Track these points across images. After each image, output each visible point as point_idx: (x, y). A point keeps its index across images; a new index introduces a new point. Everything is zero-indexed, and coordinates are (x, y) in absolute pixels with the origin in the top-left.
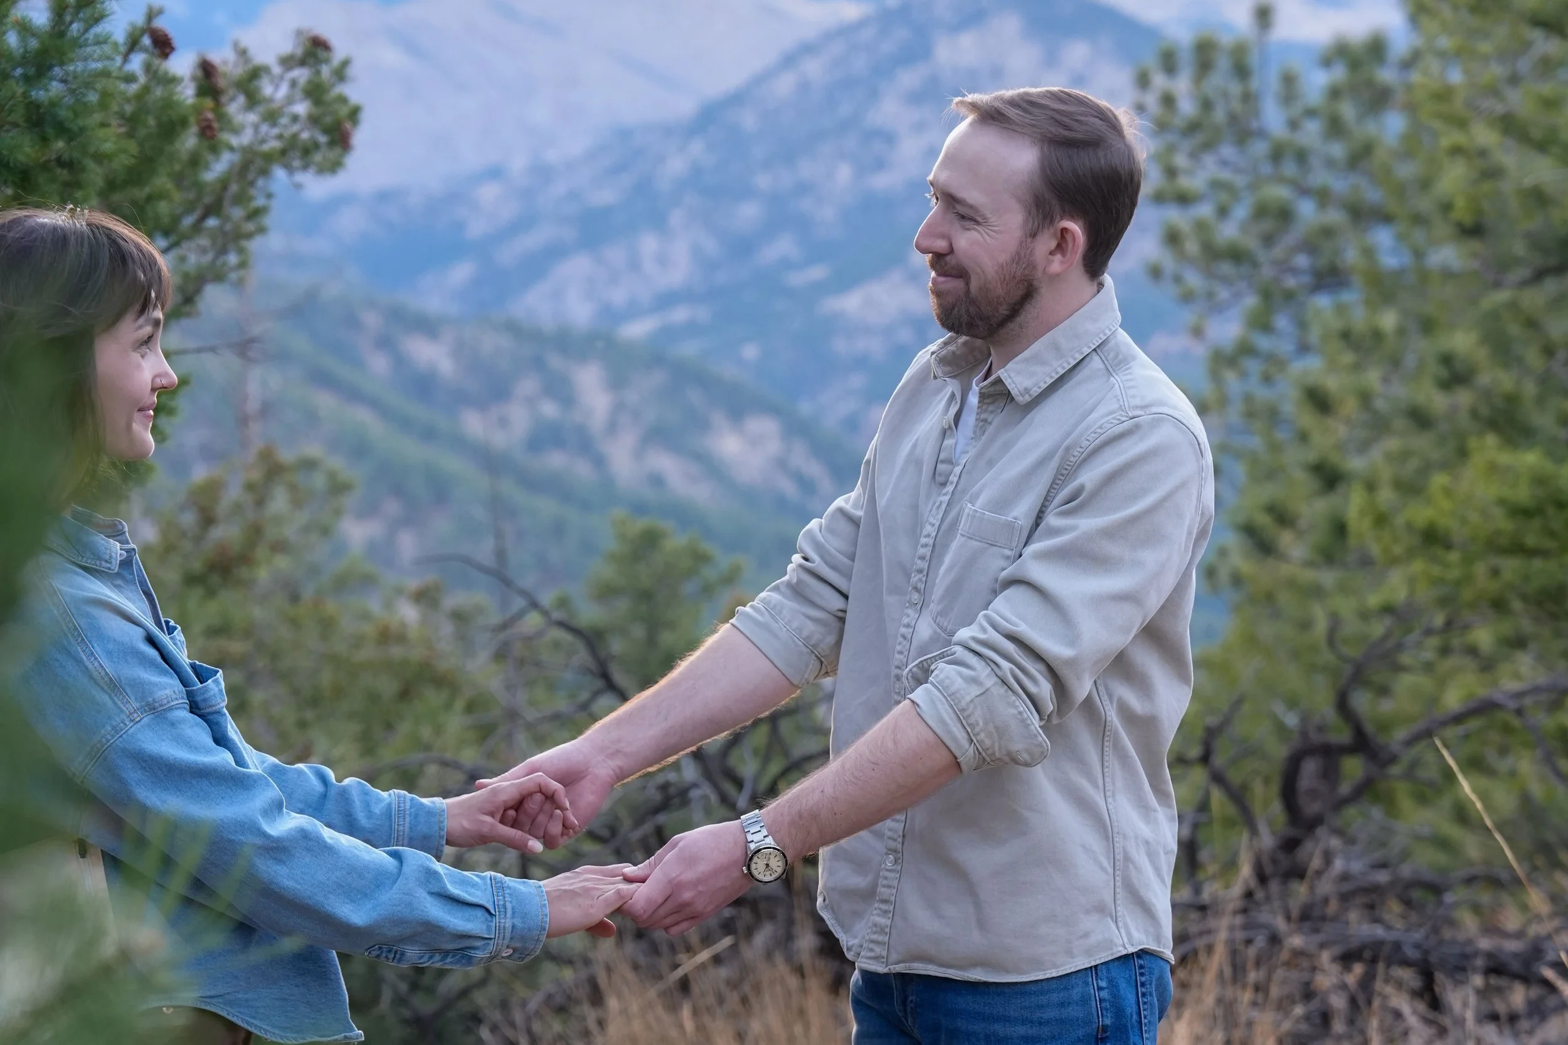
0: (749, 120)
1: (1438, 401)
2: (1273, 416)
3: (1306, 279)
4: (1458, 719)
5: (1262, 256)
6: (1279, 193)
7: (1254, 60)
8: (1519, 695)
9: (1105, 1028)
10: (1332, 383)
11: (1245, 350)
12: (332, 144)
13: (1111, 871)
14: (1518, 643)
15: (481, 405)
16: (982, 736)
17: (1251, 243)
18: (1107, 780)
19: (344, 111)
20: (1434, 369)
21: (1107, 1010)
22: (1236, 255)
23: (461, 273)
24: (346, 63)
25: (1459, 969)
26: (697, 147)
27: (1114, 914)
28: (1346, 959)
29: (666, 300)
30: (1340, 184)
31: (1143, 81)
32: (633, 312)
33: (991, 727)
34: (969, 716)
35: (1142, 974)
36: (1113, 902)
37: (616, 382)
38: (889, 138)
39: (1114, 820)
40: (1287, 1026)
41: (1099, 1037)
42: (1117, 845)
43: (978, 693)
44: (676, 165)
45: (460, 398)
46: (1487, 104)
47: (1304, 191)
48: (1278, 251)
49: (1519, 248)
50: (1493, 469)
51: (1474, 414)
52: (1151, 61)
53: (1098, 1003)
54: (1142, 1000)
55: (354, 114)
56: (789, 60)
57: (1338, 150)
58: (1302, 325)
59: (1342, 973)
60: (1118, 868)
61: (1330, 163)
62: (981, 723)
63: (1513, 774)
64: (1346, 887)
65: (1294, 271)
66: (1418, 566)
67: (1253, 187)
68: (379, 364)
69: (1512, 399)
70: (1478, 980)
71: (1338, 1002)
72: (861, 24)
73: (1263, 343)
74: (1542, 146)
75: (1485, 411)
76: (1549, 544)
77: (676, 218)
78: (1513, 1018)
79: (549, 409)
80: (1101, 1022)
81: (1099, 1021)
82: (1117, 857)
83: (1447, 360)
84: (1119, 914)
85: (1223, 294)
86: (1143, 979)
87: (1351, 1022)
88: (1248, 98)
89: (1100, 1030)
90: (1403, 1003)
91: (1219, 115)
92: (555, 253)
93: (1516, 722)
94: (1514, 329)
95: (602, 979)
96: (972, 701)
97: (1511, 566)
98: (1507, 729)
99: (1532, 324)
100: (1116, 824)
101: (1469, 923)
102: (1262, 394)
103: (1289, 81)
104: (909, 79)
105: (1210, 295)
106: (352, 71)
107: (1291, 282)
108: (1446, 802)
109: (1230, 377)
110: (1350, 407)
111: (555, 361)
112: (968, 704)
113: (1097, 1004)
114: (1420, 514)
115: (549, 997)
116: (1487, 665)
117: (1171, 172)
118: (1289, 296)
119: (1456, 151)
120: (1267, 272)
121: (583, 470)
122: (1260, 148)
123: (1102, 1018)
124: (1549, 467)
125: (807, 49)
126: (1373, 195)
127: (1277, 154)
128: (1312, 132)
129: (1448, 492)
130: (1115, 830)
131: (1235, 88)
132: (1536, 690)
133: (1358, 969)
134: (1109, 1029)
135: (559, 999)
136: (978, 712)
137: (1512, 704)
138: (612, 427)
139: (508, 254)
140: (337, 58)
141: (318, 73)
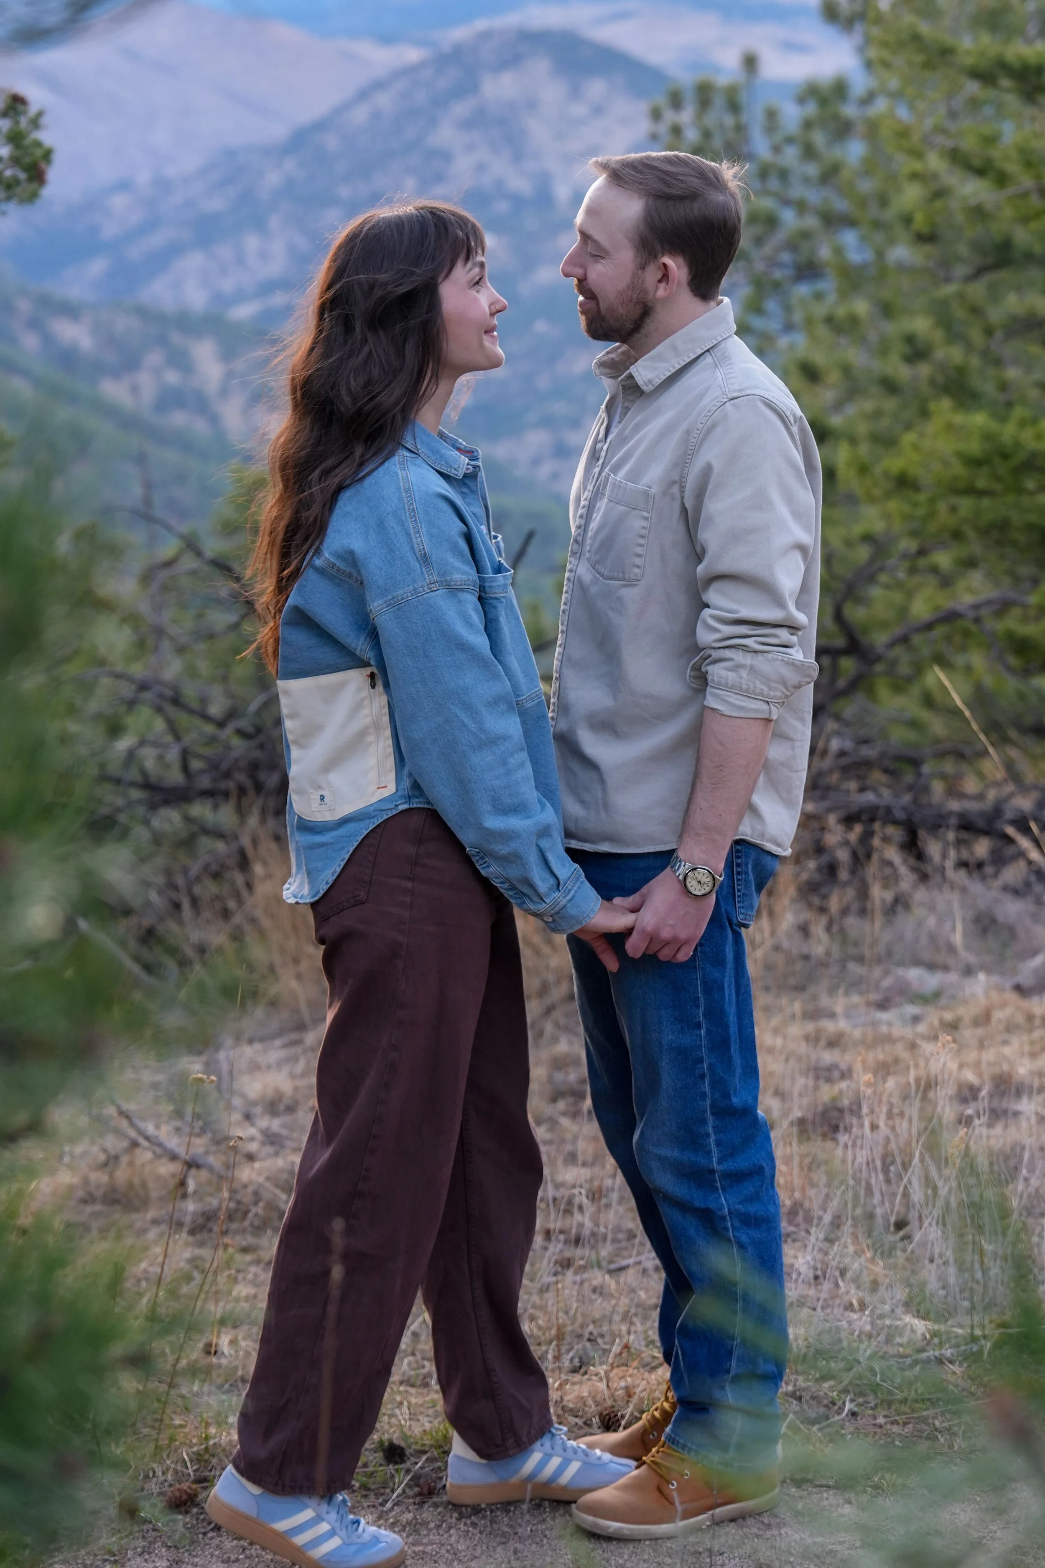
0: (331, 142)
1: (903, 372)
3: (789, 272)
4: (929, 626)
5: (755, 253)
6: (768, 203)
7: (743, 98)
8: (977, 607)
10: (819, 358)
12: (30, 179)
14: (970, 563)
15: (116, 374)
19: (39, 153)
20: (899, 348)
23: (98, 267)
24: (40, 114)
25: (937, 825)
26: (290, 165)
28: (849, 820)
29: (267, 288)
30: (814, 196)
31: (656, 115)
32: (240, 297)
35: (738, 857)
37: (228, 354)
38: (446, 156)
40: (804, 876)
44: (273, 179)
45: (98, 369)
46: (940, 139)
47: (787, 202)
48: (767, 249)
49: (963, 250)
50: (950, 427)
51: (932, 382)
52: (661, 100)
55: (48, 155)
56: (363, 94)
57: (812, 170)
58: (788, 309)
59: (845, 832)
61: (806, 180)
63: (968, 669)
64: (844, 761)
65: (780, 265)
66: (893, 505)
68: (31, 342)
69: (962, 370)
70: (951, 836)
71: (843, 856)
72: (421, 65)
73: (756, 321)
74: (980, 172)
75: (940, 379)
76: (998, 487)
77: (274, 222)
78: (980, 865)
79: (172, 377)
83: (910, 339)
86: (739, 861)
87: (853, 872)
88: (740, 128)
90: (893, 854)
91: (718, 141)
92: (175, 250)
93: (974, 628)
94: (959, 313)
95: (250, 852)
97: (966, 504)
98: (966, 633)
99: (975, 311)
101: (938, 788)
103: (772, 115)
104: (461, 109)
106: (44, 121)
107: (778, 274)
108: (915, 690)
110: (834, 377)
111: (176, 338)
114: (894, 464)
115: (206, 867)
116: (946, 582)
118: (777, 285)
119: (915, 176)
120: (759, 266)
121: (200, 427)
122: (749, 169)
124: (994, 426)
125: (378, 85)
126: (841, 205)
127: (764, 173)
128: (791, 155)
129: (916, 447)
131: (729, 120)
132: (989, 602)
133: (858, 829)
135: (214, 867)
137: (971, 614)
138: (224, 392)
139: (135, 252)
140: (33, 110)
141: (17, 123)
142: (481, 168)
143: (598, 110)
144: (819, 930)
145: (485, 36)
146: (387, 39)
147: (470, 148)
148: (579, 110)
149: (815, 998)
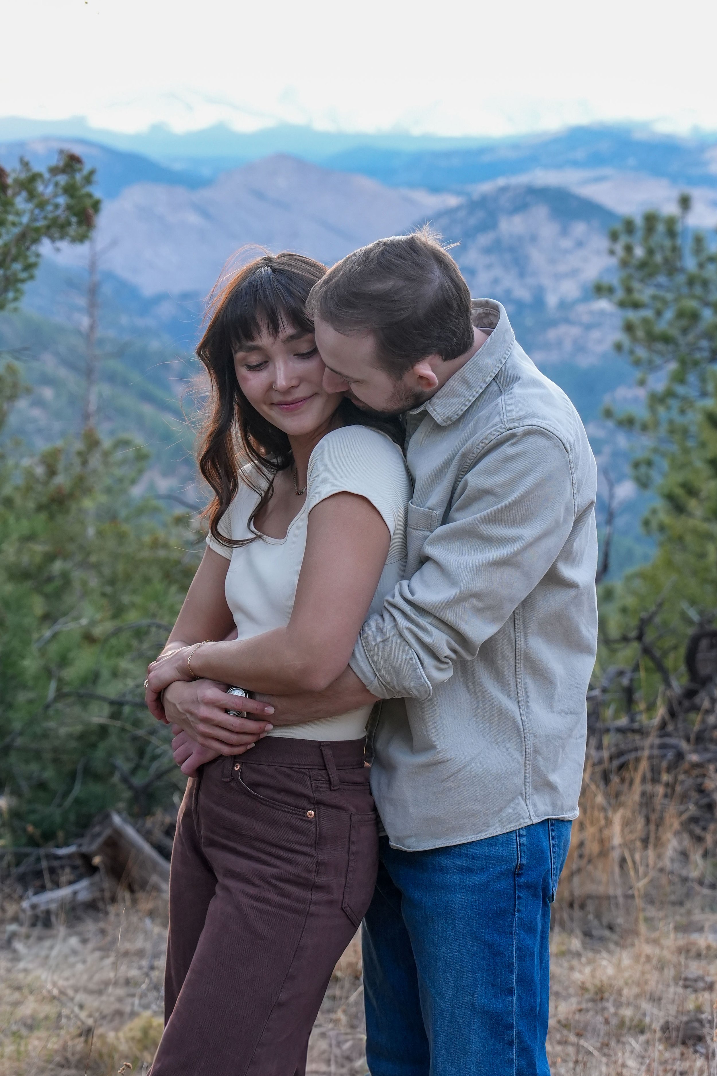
2: (685, 432)
3: (706, 354)
5: (682, 341)
6: (692, 304)
7: (679, 227)
9: (521, 867)
11: (670, 394)
12: (81, 223)
13: (522, 761)
16: (383, 672)
17: (674, 332)
18: (520, 692)
19: (88, 202)
21: (525, 852)
22: (666, 339)
24: (92, 173)
27: (524, 794)
31: (615, 237)
33: (389, 667)
34: (373, 656)
36: (523, 784)
39: (525, 723)
41: (517, 872)
42: (527, 742)
43: (382, 639)
47: (707, 304)
48: (691, 337)
52: (619, 228)
53: (519, 846)
54: (553, 850)
55: (96, 205)
58: (703, 380)
60: (528, 759)
62: (382, 662)
65: (700, 349)
67: (677, 300)
72: (458, 209)
73: (681, 390)
80: (519, 861)
81: (518, 860)
82: (528, 751)
84: (528, 793)
85: (658, 360)
88: (676, 249)
89: (518, 867)
91: (658, 258)
96: (376, 645)
100: (527, 726)
102: (679, 420)
103: (699, 241)
104: (484, 239)
105: (650, 362)
107: (698, 356)
109: (661, 411)
112: (373, 647)
113: (517, 847)
117: (629, 290)
118: (696, 363)
120: (684, 350)
122: (681, 279)
123: (520, 858)
127: (691, 282)
130: (527, 730)
131: (667, 243)
134: (524, 868)
136: (381, 654)
140: (87, 168)
141: (73, 178)
142: (496, 281)
143: (580, 244)
144: (697, 857)
145: (503, 190)
146: (435, 190)
147: (489, 267)
148: (566, 243)
149: (689, 913)
